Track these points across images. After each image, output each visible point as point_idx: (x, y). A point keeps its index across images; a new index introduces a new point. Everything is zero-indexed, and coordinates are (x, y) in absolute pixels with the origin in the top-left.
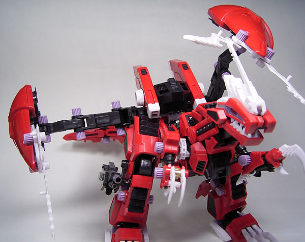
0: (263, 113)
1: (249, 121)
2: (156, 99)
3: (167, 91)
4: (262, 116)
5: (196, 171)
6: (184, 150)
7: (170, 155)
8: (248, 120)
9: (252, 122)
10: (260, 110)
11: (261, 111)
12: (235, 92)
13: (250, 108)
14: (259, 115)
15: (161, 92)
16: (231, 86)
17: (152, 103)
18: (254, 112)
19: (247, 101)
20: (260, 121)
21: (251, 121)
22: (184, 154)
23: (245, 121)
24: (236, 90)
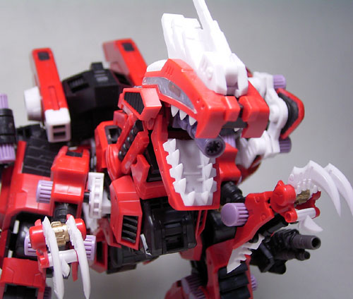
0: (239, 92)
1: (207, 108)
2: (62, 101)
3: (85, 86)
4: (238, 99)
5: (122, 240)
6: (97, 195)
7: (66, 206)
8: (203, 106)
9: (213, 110)
10: (232, 84)
11: (236, 86)
12: (182, 47)
13: (210, 79)
14: (230, 94)
15: (74, 90)
16: (174, 36)
17: (55, 109)
18: (219, 88)
19: (205, 63)
20: (231, 107)
21: (210, 107)
22: (96, 205)
23: (198, 109)
24: (184, 42)
